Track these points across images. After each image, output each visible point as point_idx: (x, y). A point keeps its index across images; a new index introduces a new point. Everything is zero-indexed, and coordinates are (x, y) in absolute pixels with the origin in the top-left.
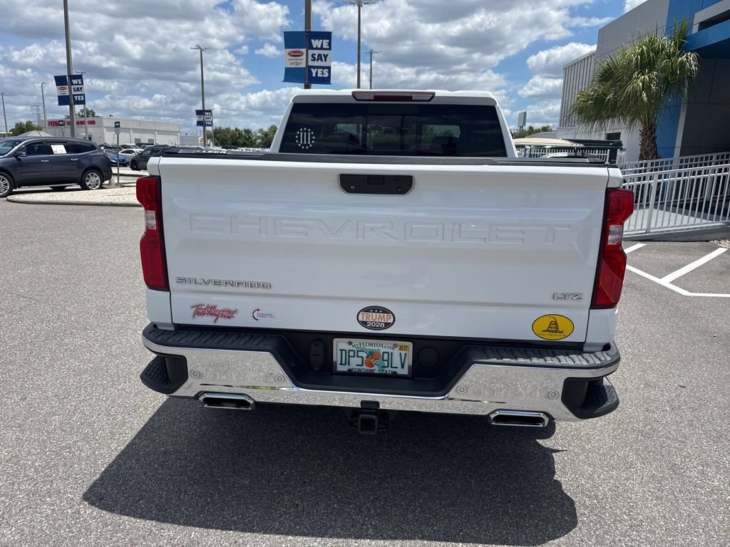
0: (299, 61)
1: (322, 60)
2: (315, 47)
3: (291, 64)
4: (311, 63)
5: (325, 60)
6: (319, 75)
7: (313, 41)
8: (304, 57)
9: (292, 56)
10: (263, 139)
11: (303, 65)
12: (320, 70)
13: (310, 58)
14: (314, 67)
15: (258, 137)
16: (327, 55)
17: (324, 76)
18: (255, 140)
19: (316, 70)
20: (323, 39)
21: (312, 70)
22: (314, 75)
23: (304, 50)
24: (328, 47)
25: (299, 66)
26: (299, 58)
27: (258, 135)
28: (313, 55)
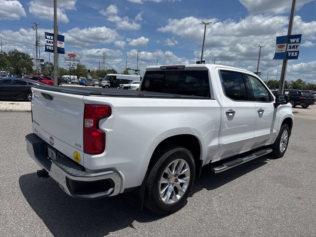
0: (282, 50)
1: (295, 48)
2: (291, 42)
3: (278, 51)
4: (288, 50)
5: (297, 48)
6: (292, 55)
7: (291, 40)
8: (285, 47)
9: (279, 47)
10: (292, 86)
11: (284, 51)
12: (293, 53)
13: (288, 47)
14: (290, 52)
15: (290, 85)
16: (298, 45)
17: (295, 55)
18: (289, 86)
19: (291, 53)
20: (296, 38)
21: (289, 53)
22: (289, 55)
23: (286, 44)
24: (299, 42)
25: (282, 52)
26: (283, 48)
27: (291, 83)
28: (290, 46)
